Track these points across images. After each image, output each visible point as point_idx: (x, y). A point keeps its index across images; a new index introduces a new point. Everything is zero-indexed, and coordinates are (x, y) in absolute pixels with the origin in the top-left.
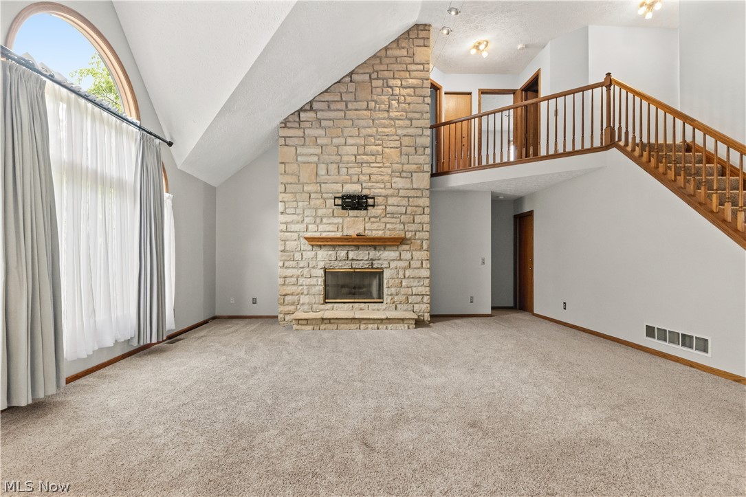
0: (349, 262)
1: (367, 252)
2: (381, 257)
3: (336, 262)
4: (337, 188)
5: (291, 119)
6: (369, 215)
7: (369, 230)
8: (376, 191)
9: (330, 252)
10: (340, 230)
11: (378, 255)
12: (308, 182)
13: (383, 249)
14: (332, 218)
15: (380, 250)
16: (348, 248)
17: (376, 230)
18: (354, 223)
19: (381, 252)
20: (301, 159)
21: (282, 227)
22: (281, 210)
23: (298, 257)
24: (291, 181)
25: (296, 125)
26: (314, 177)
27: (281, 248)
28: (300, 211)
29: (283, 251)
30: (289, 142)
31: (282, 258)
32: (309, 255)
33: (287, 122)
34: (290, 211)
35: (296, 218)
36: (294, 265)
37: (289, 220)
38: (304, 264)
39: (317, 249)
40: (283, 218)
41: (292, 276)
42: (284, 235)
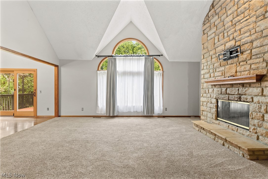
0: (227, 96)
1: (237, 89)
2: (247, 92)
3: (221, 95)
4: (222, 48)
5: (206, 20)
6: (239, 61)
7: (239, 72)
8: (244, 40)
9: (219, 89)
10: (223, 75)
11: (244, 91)
12: (211, 50)
13: (248, 86)
14: (220, 68)
15: (246, 87)
16: (226, 86)
17: (244, 71)
18: (230, 69)
19: (247, 89)
20: (209, 38)
21: (202, 76)
22: (202, 68)
23: (207, 92)
24: (205, 52)
25: (208, 21)
26: (213, 46)
27: (202, 87)
28: (208, 67)
29: (203, 88)
30: (205, 32)
31: (202, 92)
32: (211, 90)
33: (204, 21)
34: (205, 68)
35: (206, 71)
36: (206, 96)
37: (204, 73)
38: (209, 95)
39: (213, 87)
40: (202, 72)
41: (205, 102)
42: (203, 81)
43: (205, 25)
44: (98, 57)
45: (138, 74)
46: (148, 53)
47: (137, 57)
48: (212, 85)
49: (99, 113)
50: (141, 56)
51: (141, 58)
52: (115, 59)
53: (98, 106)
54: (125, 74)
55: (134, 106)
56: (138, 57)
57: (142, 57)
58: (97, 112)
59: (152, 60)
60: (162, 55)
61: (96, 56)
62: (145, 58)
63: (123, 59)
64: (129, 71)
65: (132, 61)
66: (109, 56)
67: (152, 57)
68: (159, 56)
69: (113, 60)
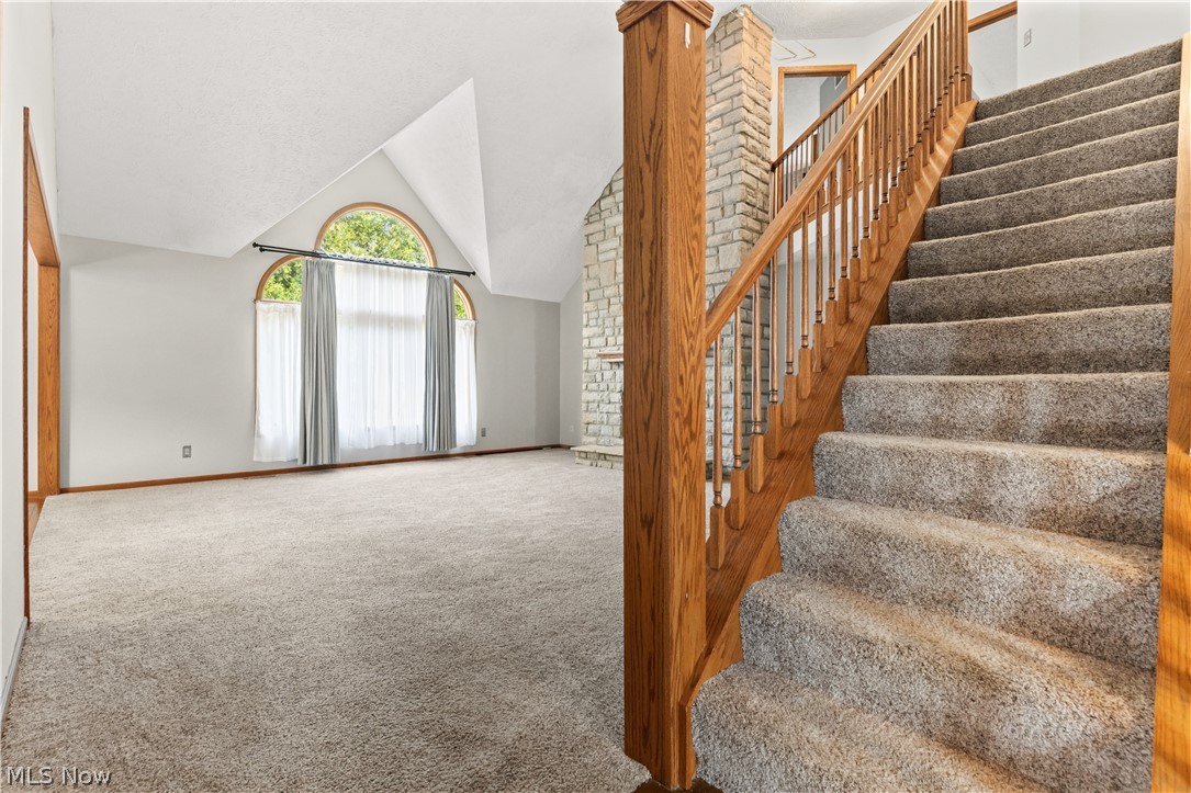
5: (592, 213)
12: (607, 284)
20: (602, 258)
21: (586, 342)
22: (585, 322)
23: (599, 378)
24: (593, 286)
25: (597, 217)
26: (612, 277)
27: (584, 368)
28: (600, 322)
29: (587, 371)
30: (592, 240)
31: (584, 380)
32: (608, 375)
33: (589, 216)
34: (592, 322)
35: (598, 331)
36: (596, 388)
37: (591, 334)
38: (603, 386)
39: (615, 367)
40: (586, 332)
41: (594, 402)
42: (587, 353)
43: (589, 223)
44: (262, 250)
45: (407, 323)
46: (435, 262)
47: (402, 269)
48: (611, 363)
49: (264, 460)
50: (414, 268)
51: (416, 276)
52: (331, 267)
53: (259, 436)
54: (363, 319)
55: (394, 428)
56: (407, 270)
57: (417, 271)
58: (255, 459)
59: (449, 284)
60: (474, 273)
61: (255, 245)
62: (430, 276)
63: (358, 269)
64: (377, 309)
65: (385, 279)
66: (304, 253)
67: (447, 276)
68: (468, 274)
69: (323, 269)
